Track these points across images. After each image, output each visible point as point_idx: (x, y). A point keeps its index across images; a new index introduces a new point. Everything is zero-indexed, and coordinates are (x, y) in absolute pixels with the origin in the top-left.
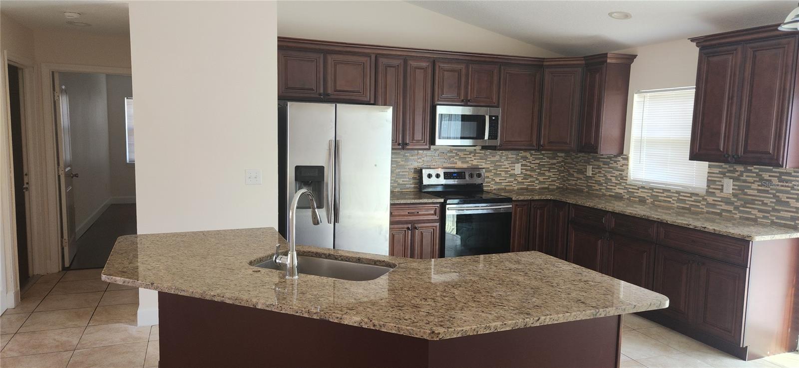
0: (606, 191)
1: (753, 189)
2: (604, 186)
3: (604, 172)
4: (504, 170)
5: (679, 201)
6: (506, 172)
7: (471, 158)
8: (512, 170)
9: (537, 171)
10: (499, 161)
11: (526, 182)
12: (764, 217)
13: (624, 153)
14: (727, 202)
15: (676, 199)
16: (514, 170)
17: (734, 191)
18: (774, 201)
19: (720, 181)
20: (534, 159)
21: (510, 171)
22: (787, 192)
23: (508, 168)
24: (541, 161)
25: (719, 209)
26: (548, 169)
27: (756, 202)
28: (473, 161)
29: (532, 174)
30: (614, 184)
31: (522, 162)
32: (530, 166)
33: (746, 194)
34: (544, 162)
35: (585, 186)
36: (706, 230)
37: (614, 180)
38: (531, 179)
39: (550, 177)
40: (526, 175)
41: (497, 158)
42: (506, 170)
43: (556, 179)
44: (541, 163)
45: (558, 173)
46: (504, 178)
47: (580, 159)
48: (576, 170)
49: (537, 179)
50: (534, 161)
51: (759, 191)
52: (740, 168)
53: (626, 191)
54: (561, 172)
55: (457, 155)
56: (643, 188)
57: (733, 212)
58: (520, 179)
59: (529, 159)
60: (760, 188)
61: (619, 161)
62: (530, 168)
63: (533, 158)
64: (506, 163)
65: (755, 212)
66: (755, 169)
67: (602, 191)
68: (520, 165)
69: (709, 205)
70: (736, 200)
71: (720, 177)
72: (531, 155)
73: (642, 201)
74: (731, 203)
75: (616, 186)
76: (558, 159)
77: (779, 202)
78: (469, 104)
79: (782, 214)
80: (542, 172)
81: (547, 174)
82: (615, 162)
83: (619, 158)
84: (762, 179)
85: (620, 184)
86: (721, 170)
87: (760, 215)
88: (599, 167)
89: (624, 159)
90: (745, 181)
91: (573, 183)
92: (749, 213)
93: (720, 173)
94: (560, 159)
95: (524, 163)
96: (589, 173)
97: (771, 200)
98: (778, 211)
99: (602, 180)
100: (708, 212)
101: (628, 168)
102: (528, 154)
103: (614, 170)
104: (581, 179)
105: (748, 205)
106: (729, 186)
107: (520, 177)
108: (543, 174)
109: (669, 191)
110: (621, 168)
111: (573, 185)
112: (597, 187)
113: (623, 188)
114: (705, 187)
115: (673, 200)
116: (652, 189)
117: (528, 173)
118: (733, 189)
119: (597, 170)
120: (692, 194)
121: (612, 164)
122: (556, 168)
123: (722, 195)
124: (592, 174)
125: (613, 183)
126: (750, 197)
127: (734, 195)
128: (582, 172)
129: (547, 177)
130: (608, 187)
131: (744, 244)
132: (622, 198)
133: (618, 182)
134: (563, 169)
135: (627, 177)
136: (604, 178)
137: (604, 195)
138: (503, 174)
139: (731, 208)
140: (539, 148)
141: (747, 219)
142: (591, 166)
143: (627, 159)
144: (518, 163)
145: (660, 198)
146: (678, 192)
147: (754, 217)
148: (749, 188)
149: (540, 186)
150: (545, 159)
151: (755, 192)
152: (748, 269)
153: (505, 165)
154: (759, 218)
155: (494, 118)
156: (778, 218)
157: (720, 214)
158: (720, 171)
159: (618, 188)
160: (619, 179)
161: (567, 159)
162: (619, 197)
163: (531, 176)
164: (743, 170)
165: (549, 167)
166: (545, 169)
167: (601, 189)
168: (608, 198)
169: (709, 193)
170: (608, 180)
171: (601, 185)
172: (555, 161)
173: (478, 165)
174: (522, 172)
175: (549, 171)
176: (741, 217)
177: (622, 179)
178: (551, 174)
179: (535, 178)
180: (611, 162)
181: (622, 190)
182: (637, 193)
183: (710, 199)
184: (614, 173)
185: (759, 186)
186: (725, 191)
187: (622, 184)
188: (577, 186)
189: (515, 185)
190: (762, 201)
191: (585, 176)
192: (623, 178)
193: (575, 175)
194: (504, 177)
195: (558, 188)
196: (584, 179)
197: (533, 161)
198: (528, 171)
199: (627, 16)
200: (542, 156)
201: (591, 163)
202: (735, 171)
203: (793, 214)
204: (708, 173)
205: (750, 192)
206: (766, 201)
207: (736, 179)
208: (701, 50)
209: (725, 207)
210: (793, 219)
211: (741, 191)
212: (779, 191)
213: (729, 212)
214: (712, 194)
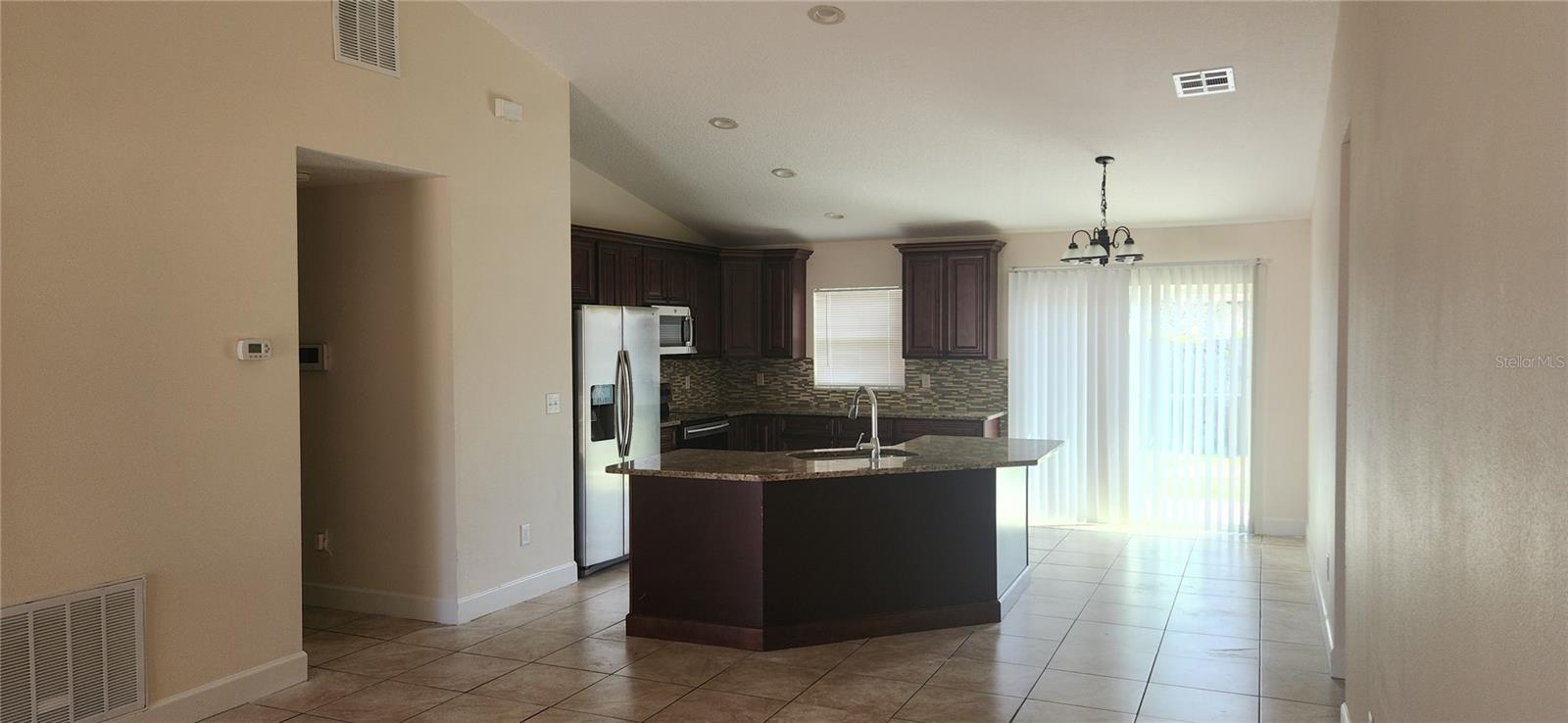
2: (783, 395)
3: (781, 379)
6: (679, 387)
8: (683, 384)
9: (701, 384)
10: (673, 374)
11: (694, 399)
12: (961, 405)
13: (807, 356)
14: (927, 396)
16: (685, 384)
17: (932, 385)
19: (918, 377)
20: (699, 369)
22: (979, 381)
23: (680, 382)
24: (704, 371)
25: (919, 403)
26: (710, 381)
27: (953, 393)
29: (698, 388)
30: (797, 392)
32: (697, 378)
33: (943, 387)
34: (706, 373)
35: (755, 399)
37: (796, 387)
39: (711, 390)
43: (715, 393)
44: (704, 375)
45: (716, 386)
46: (678, 396)
48: (740, 381)
50: (699, 371)
51: (957, 382)
52: (936, 363)
53: (813, 397)
54: (718, 384)
56: (834, 392)
57: (933, 404)
60: (955, 380)
61: (801, 365)
62: (696, 380)
64: (678, 375)
65: (952, 402)
66: (949, 363)
67: (781, 401)
68: (688, 377)
69: (908, 401)
70: (934, 393)
71: (917, 373)
72: (697, 364)
73: (835, 406)
74: (931, 396)
75: (799, 394)
76: (716, 368)
77: (972, 390)
78: (671, 302)
79: (976, 400)
80: (705, 385)
81: (709, 387)
82: (796, 367)
83: (802, 363)
84: (956, 372)
85: (805, 391)
86: (918, 366)
87: (957, 404)
88: (774, 375)
89: (807, 363)
90: (941, 375)
91: (737, 395)
92: (948, 403)
94: (718, 368)
95: (692, 374)
96: (761, 381)
97: (965, 389)
98: (972, 398)
99: (779, 388)
100: (908, 408)
101: (813, 372)
102: (694, 364)
103: (795, 376)
104: (748, 390)
105: (946, 397)
106: (927, 381)
110: (804, 373)
111: (736, 398)
112: (774, 397)
113: (809, 394)
114: (904, 384)
116: (845, 392)
117: (695, 387)
118: (931, 383)
119: (772, 378)
120: (891, 392)
121: (792, 369)
122: (715, 379)
123: (921, 390)
124: (765, 383)
125: (796, 390)
126: (947, 389)
127: (932, 388)
128: (750, 382)
129: (709, 392)
130: (789, 395)
132: (809, 406)
133: (802, 389)
134: (719, 380)
135: (813, 382)
136: (782, 386)
137: (784, 405)
138: (677, 390)
139: (930, 401)
140: (721, 355)
141: (946, 409)
142: (763, 374)
143: (812, 362)
146: (876, 392)
147: (952, 406)
148: (946, 381)
149: (703, 403)
151: (951, 384)
153: (678, 379)
154: (957, 406)
156: (972, 404)
157: (920, 408)
158: (917, 368)
159: (804, 396)
160: (803, 385)
161: (726, 368)
162: (805, 403)
163: (697, 391)
164: (938, 364)
165: (710, 379)
166: (707, 381)
167: (778, 399)
168: (790, 408)
169: (907, 389)
170: (787, 388)
171: (778, 394)
172: (714, 371)
174: (690, 387)
175: (710, 384)
176: (940, 409)
177: (807, 384)
178: (712, 387)
179: (701, 393)
180: (790, 367)
181: (808, 397)
182: (828, 398)
183: (910, 395)
184: (795, 379)
185: (954, 377)
186: (923, 386)
187: (808, 390)
188: (743, 400)
189: (686, 403)
190: (958, 391)
191: (754, 386)
192: (807, 382)
193: (739, 386)
195: (717, 404)
196: (754, 389)
197: (697, 371)
198: (695, 384)
199: (842, 217)
201: (761, 371)
202: (931, 366)
204: (905, 370)
205: (946, 384)
206: (961, 390)
207: (931, 374)
208: (905, 255)
209: (924, 401)
210: (985, 403)
211: (938, 384)
212: (970, 381)
213: (930, 405)
214: (911, 390)
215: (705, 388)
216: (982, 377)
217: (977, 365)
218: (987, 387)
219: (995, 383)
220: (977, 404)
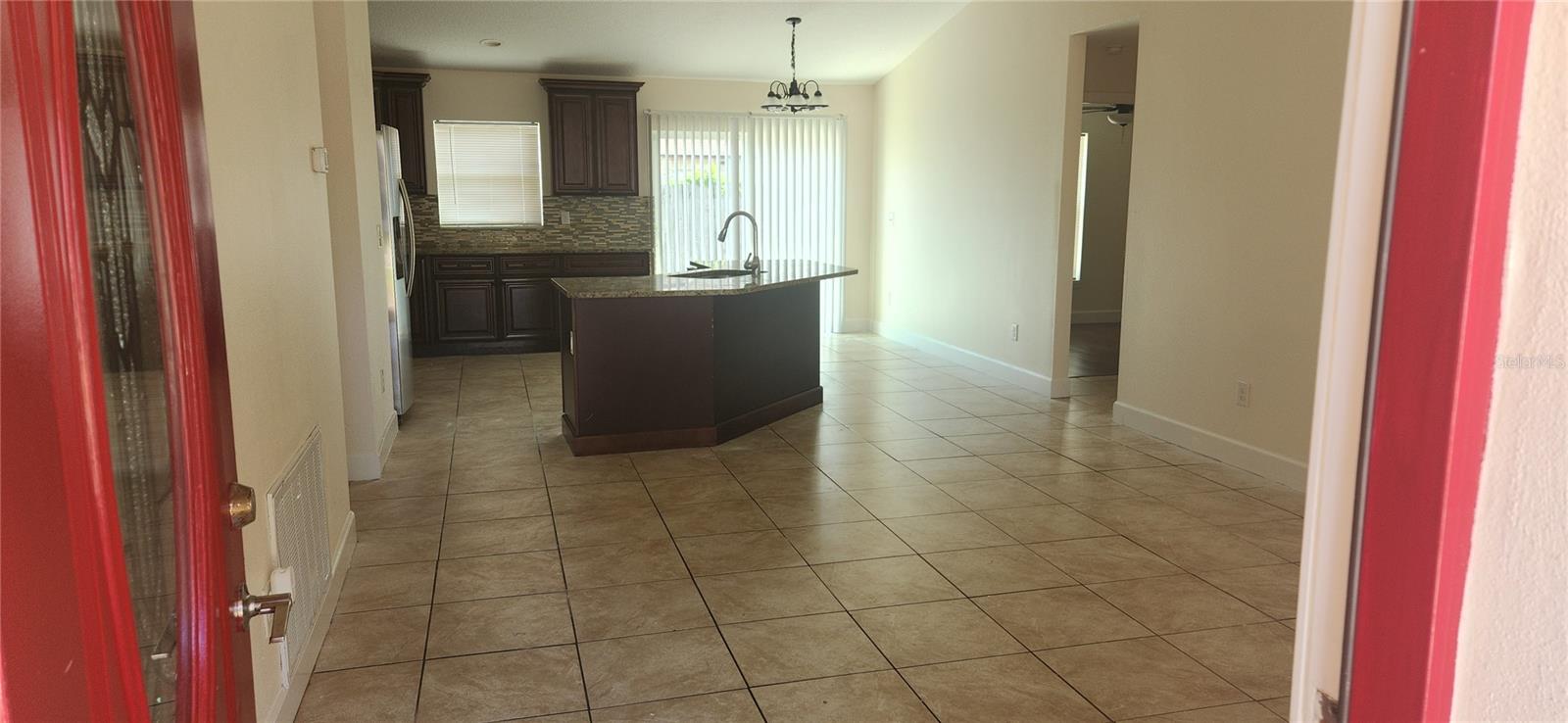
1: (589, 218)
12: (601, 241)
13: (429, 193)
14: (566, 232)
17: (571, 222)
18: (608, 225)
19: (558, 214)
22: (615, 217)
25: (558, 240)
27: (593, 229)
33: (583, 223)
51: (594, 219)
52: (575, 201)
56: (464, 231)
57: (573, 240)
60: (594, 216)
61: (425, 203)
65: (591, 237)
66: (588, 200)
69: (548, 238)
70: (574, 229)
71: (557, 211)
73: (465, 246)
74: (571, 233)
77: (611, 226)
79: (615, 235)
82: (417, 204)
83: (423, 200)
84: (595, 209)
85: (429, 230)
86: (556, 204)
87: (597, 239)
89: (430, 200)
90: (581, 212)
92: (587, 239)
93: (556, 207)
97: (604, 225)
98: (611, 233)
100: (548, 245)
101: (437, 211)
103: (417, 215)
105: (586, 233)
106: (567, 219)
109: (499, 230)
110: (428, 211)
113: (436, 234)
114: (543, 221)
116: (476, 230)
118: (570, 220)
120: (531, 230)
123: (560, 227)
125: (418, 230)
126: (587, 225)
127: (572, 225)
132: (435, 246)
133: (426, 228)
135: (438, 221)
139: (570, 237)
141: (586, 245)
143: (436, 200)
147: (592, 242)
148: (585, 217)
151: (590, 221)
154: (598, 242)
156: (612, 239)
157: (560, 245)
160: (426, 225)
162: (430, 247)
164: (577, 202)
169: (547, 226)
176: (581, 244)
177: (431, 224)
181: (432, 237)
182: (457, 237)
183: (549, 232)
185: (593, 214)
186: (562, 223)
187: (435, 230)
202: (571, 203)
204: (543, 207)
205: (586, 221)
206: (601, 226)
207: (571, 211)
208: (550, 91)
209: (565, 238)
210: (623, 238)
211: (577, 221)
212: (609, 217)
213: (570, 241)
214: (552, 227)
216: (620, 213)
217: (615, 202)
218: (626, 223)
220: (617, 239)
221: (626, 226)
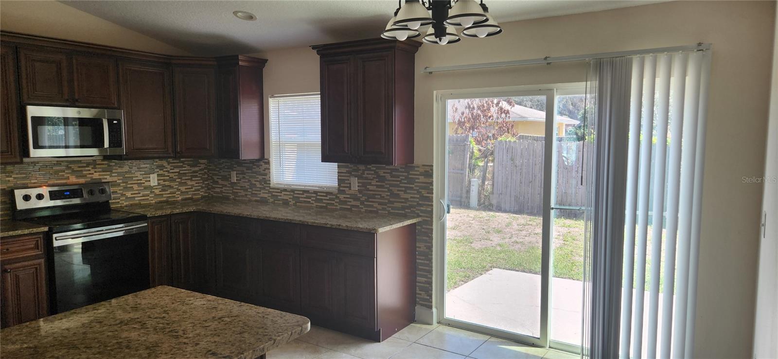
0: (251, 197)
1: (373, 185)
2: (250, 192)
3: (248, 177)
4: (136, 182)
5: (317, 200)
6: (139, 184)
7: (89, 170)
8: (146, 181)
9: (177, 180)
10: (130, 172)
11: (166, 194)
12: (384, 209)
13: (265, 157)
14: (356, 198)
15: (314, 199)
16: (150, 181)
17: (359, 188)
18: (389, 194)
19: (348, 180)
20: (172, 168)
21: (144, 183)
22: (398, 186)
23: (141, 180)
24: (181, 169)
25: (349, 205)
26: (190, 178)
27: (376, 196)
28: (93, 174)
29: (172, 184)
30: (259, 189)
31: (158, 172)
32: (169, 176)
33: (368, 190)
34: (185, 170)
35: (230, 193)
36: (341, 227)
37: (258, 185)
38: (171, 190)
39: (193, 186)
40: (164, 186)
41: (126, 168)
42: (139, 182)
43: (200, 187)
44: (181, 172)
45: (202, 181)
46: (137, 192)
47: (223, 165)
48: (220, 177)
49: (179, 190)
50: (173, 169)
51: (377, 186)
52: (362, 167)
53: (270, 195)
54: (204, 180)
55: (68, 168)
56: (285, 190)
57: (361, 206)
58: (157, 192)
59: (167, 168)
60: (378, 183)
61: (262, 165)
62: (168, 178)
63: (171, 166)
64: (138, 174)
65: (375, 205)
66: (372, 167)
67: (248, 196)
68: (155, 175)
69: (341, 202)
70: (361, 195)
71: (347, 176)
72: (169, 163)
73: (286, 203)
74: (358, 199)
75: (260, 191)
76: (200, 167)
77: (392, 194)
78: (77, 104)
79: (396, 205)
80: (183, 181)
81: (189, 183)
82: (258, 166)
83: (262, 163)
84: (379, 176)
85: (264, 188)
86: (347, 169)
87: (380, 207)
88: (243, 173)
89: (266, 163)
90: (366, 178)
91: (218, 190)
92: (372, 206)
93: (348, 172)
95: (161, 172)
96: (234, 179)
97: (386, 193)
98: (393, 203)
99: (247, 185)
100: (341, 209)
101: (270, 172)
102: (164, 163)
103: (257, 175)
104: (226, 186)
105: (370, 200)
106: (355, 184)
107: (157, 189)
108: (185, 184)
109: (307, 191)
110: (264, 172)
111: (217, 193)
112: (243, 193)
113: (267, 192)
114: (337, 186)
115: (312, 200)
116: (293, 191)
117: (167, 183)
118: (358, 186)
119: (241, 176)
120: (328, 193)
121: (255, 168)
122: (199, 175)
123: (350, 192)
124: (237, 180)
125: (258, 187)
126: (371, 192)
127: (360, 191)
128: (227, 178)
129: (190, 187)
130: (253, 192)
131: (370, 236)
132: (268, 202)
133: (263, 187)
134: (206, 176)
135: (270, 181)
136: (249, 184)
137: (250, 201)
138: (135, 187)
139: (358, 203)
140: (177, 155)
141: (371, 212)
142: (235, 172)
143: (268, 163)
144: (154, 173)
145: (301, 199)
146: (316, 192)
147: (375, 209)
148: (370, 184)
149: (182, 197)
150: (185, 167)
151: (374, 188)
152: (375, 259)
153: (137, 177)
154: (380, 210)
155: (115, 122)
156: (393, 208)
157: (350, 210)
158: (347, 171)
159: (263, 193)
160: (263, 183)
161: (210, 166)
162: (264, 202)
163: (171, 187)
164: (364, 168)
165: (191, 176)
166: (187, 178)
167: (246, 195)
168: (254, 203)
169: (340, 191)
170: (252, 185)
171: (246, 190)
172: (197, 169)
173: (100, 179)
174: (159, 184)
175: (191, 180)
176: (366, 211)
177: (265, 183)
178: (193, 183)
179: (175, 188)
180: (254, 167)
181: (266, 194)
182: (281, 196)
183: (342, 197)
184: (258, 178)
185: (377, 181)
186: (352, 189)
187: (266, 188)
188: (224, 194)
189: (152, 199)
190: (380, 195)
191: (230, 183)
192: (267, 181)
193: (220, 181)
194: (136, 190)
195: (203, 197)
196: (229, 186)
197: (171, 169)
198: (166, 181)
200: (182, 164)
201: (234, 169)
202: (358, 170)
203: (402, 204)
204: (338, 172)
205: (371, 188)
206: (384, 194)
207: (359, 177)
208: (322, 56)
209: (354, 203)
210: (403, 208)
211: (364, 187)
212: (391, 185)
213: (357, 206)
214: (343, 192)
215: (181, 184)
216: (401, 182)
218: (405, 192)
219: (412, 188)
221: (406, 196)
